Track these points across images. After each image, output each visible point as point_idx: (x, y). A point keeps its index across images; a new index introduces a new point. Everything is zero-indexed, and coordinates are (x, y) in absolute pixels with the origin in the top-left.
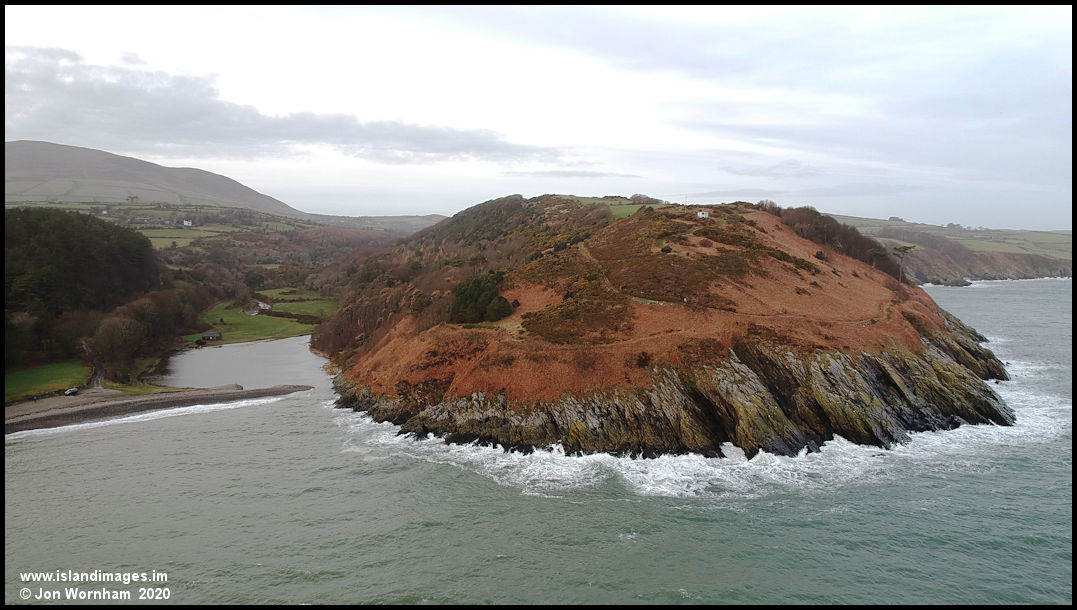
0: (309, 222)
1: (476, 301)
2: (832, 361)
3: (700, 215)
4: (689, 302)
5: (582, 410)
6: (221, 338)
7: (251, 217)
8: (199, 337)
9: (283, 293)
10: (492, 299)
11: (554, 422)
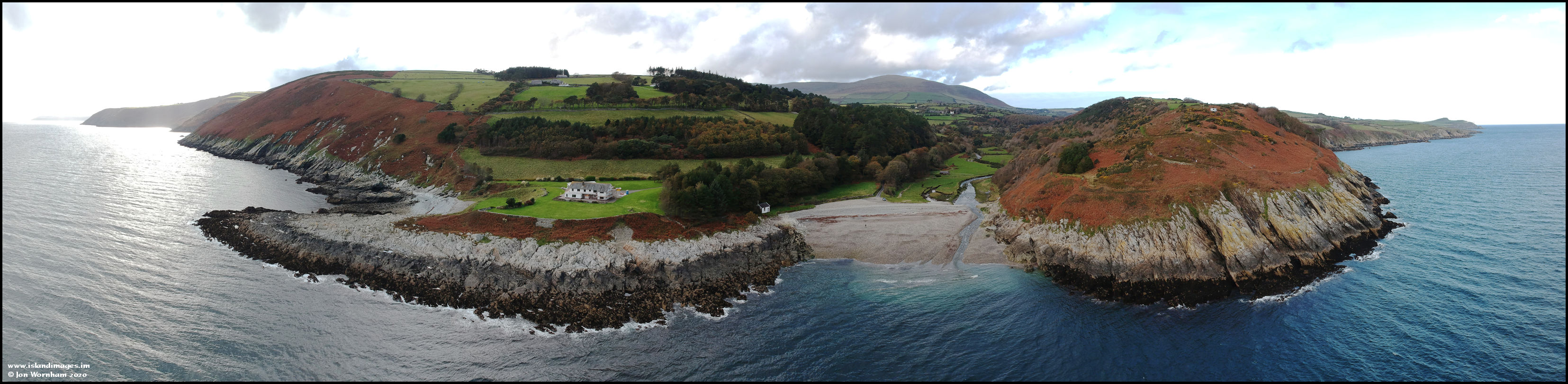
0: (1013, 112)
1: (1072, 160)
2: (1279, 196)
3: (1212, 110)
4: (1199, 163)
5: (1127, 233)
6: (949, 174)
7: (983, 109)
8: (938, 173)
9: (990, 150)
10: (1082, 159)
11: (1108, 241)
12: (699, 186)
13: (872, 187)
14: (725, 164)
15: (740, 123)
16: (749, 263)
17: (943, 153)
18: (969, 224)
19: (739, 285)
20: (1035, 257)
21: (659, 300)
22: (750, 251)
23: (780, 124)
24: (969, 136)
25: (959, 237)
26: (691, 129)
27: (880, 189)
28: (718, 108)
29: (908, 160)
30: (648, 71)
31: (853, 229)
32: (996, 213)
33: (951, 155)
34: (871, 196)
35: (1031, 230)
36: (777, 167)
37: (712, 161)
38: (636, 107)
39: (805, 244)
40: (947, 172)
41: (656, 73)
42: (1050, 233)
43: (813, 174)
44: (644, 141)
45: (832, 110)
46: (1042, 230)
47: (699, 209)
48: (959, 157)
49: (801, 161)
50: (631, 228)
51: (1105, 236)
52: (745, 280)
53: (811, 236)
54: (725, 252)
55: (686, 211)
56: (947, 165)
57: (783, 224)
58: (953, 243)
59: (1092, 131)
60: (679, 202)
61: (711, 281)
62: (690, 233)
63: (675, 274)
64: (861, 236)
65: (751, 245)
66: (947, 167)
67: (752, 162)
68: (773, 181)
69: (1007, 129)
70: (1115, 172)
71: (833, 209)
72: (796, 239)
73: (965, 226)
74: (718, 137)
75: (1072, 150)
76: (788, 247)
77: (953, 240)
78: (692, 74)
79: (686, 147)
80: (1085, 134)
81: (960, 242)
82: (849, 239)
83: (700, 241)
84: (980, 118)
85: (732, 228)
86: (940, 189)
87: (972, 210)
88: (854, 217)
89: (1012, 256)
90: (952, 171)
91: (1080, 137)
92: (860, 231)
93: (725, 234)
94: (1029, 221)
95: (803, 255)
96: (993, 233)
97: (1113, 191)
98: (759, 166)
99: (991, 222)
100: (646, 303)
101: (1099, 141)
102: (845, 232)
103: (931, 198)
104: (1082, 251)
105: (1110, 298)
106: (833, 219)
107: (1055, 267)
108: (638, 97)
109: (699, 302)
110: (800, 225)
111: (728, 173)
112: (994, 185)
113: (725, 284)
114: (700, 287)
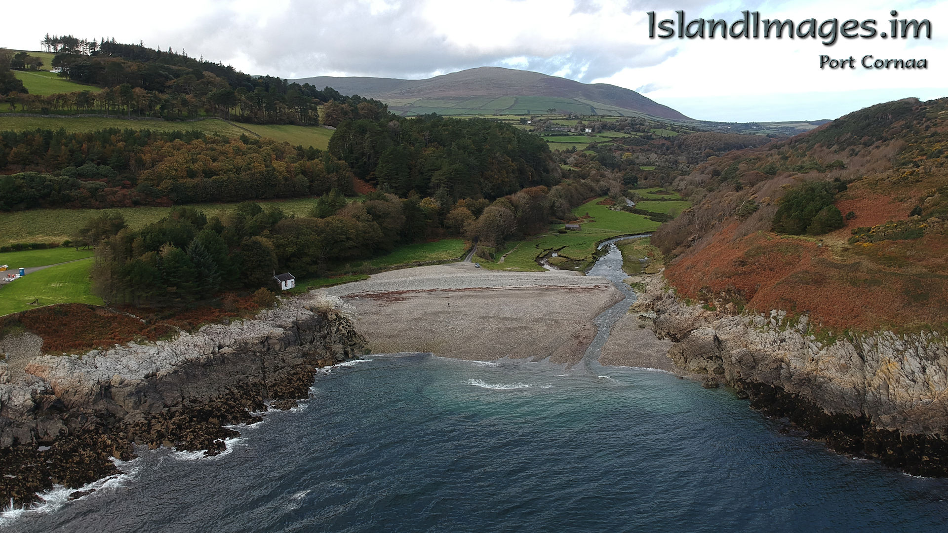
1: (802, 210)
6: (579, 229)
7: (641, 124)
8: (562, 227)
9: (651, 193)
10: (820, 209)
11: (862, 357)
12: (166, 250)
13: (458, 247)
14: (210, 213)
15: (233, 143)
16: (264, 368)
17: (572, 196)
18: (610, 306)
19: (249, 402)
20: (721, 366)
21: (106, 446)
22: (265, 349)
23: (306, 146)
24: (617, 170)
25: (594, 325)
26: (143, 152)
27: (470, 251)
28: (192, 116)
29: (515, 207)
30: (42, 43)
31: (430, 310)
32: (658, 293)
33: (584, 199)
34: (457, 261)
35: (716, 322)
36: (303, 216)
37: (188, 208)
38: (23, 111)
39: (355, 333)
40: (576, 226)
41: (60, 47)
42: (751, 331)
43: (363, 226)
44: (49, 176)
45: (391, 124)
46: (737, 324)
47: (170, 288)
48: (597, 204)
49: (343, 205)
50: (38, 334)
51: (856, 347)
52: (258, 394)
53: (364, 321)
54: (222, 355)
55: (145, 295)
56: (577, 215)
57: (317, 305)
58: (584, 334)
59: (845, 161)
60: (131, 280)
61: (200, 402)
62: (155, 329)
63: (134, 398)
64: (441, 320)
65: (265, 341)
66: (576, 219)
67: (260, 209)
68: (298, 238)
69: (682, 158)
70: (887, 237)
71: (397, 280)
72: (340, 327)
73: (604, 309)
74: (195, 167)
75: (803, 192)
76: (327, 340)
77: (584, 329)
78: (137, 52)
79: (134, 184)
80: (831, 167)
81: (596, 332)
82: (423, 324)
83: (175, 342)
84: (637, 140)
85: (231, 316)
86: (565, 252)
87: (616, 285)
88: (430, 291)
89: (682, 360)
90: (586, 226)
91: (819, 171)
92: (439, 312)
93: (219, 326)
94: (714, 309)
95: (352, 350)
96: (651, 323)
97: (880, 271)
98: (271, 215)
99: (647, 306)
100: (81, 455)
101: (860, 178)
102: (418, 314)
103: (551, 264)
104: (809, 367)
105: (856, 450)
106: (399, 296)
107: (756, 387)
108: (25, 91)
109: (182, 437)
110: (345, 305)
111: (218, 227)
112: (654, 248)
113: (226, 404)
114: (182, 414)
